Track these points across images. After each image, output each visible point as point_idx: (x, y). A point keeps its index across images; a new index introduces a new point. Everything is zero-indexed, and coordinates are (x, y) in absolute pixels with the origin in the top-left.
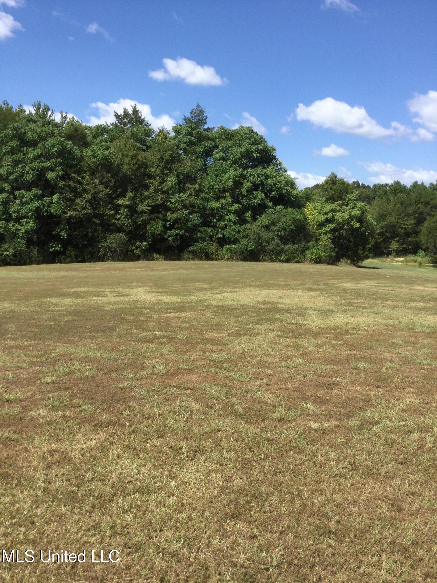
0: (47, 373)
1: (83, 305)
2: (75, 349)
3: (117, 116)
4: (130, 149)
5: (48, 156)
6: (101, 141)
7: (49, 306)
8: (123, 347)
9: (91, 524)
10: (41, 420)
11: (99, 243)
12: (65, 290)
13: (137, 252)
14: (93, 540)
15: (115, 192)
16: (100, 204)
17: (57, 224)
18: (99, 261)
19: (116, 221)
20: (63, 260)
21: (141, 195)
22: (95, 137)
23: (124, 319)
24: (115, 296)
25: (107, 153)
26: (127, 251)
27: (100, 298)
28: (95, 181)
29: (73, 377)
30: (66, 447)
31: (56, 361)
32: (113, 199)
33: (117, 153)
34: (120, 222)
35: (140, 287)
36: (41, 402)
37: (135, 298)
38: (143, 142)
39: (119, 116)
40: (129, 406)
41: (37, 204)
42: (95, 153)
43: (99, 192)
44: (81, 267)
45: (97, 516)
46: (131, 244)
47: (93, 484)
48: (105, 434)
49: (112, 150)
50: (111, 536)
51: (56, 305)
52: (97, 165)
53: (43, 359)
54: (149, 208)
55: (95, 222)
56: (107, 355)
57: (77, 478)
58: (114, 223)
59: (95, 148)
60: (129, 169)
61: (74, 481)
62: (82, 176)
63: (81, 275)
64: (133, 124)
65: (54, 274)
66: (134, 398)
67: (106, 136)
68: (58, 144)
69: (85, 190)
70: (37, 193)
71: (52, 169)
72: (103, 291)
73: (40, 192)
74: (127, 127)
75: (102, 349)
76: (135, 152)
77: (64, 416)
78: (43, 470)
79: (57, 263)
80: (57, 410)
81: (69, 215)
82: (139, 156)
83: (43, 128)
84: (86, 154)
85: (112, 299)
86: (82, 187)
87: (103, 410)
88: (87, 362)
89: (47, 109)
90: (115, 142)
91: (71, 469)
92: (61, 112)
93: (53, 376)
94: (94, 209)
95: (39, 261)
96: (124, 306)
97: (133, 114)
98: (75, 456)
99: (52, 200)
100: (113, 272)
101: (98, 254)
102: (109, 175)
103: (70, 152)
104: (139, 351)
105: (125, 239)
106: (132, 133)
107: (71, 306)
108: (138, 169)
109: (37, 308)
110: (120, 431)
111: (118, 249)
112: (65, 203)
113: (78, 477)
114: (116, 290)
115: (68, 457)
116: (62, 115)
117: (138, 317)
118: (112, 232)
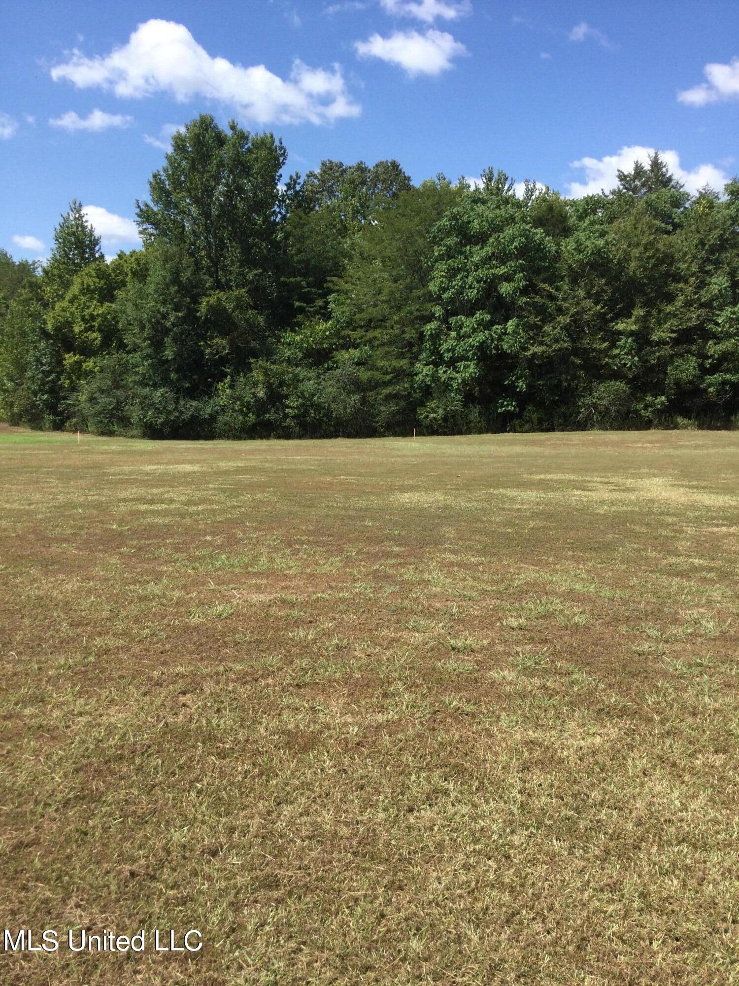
0: (510, 611)
1: (557, 504)
2: (551, 575)
3: (622, 177)
4: (643, 233)
5: (502, 257)
6: (593, 223)
7: (504, 503)
8: (634, 581)
9: (606, 880)
10: (508, 688)
11: (579, 399)
12: (525, 476)
13: (647, 414)
14: (611, 909)
15: (611, 309)
16: (583, 331)
17: (512, 368)
18: (577, 430)
19: (610, 361)
20: (518, 428)
21: (660, 311)
22: (581, 218)
23: (632, 531)
24: (611, 491)
25: (601, 242)
26: (628, 412)
27: (586, 493)
28: (577, 293)
29: (553, 623)
30: (553, 739)
31: (522, 593)
32: (608, 321)
33: (618, 242)
34: (617, 361)
35: (654, 476)
36: (505, 658)
37: (648, 496)
38: (666, 217)
39: (626, 177)
40: (655, 686)
41: (482, 336)
42: (581, 244)
43: (584, 311)
44: (548, 440)
45: (613, 869)
46: (636, 399)
47: (604, 812)
48: (616, 729)
49: (610, 237)
50: (641, 910)
51: (513, 500)
52: (583, 265)
53: (502, 587)
54: (673, 335)
55: (573, 363)
56: (606, 592)
57: (574, 796)
58: (607, 364)
59: (582, 236)
60: (640, 267)
61: (569, 799)
62: (557, 286)
63: (547, 451)
64: (650, 189)
65: (506, 450)
66: (665, 674)
67: (600, 214)
68: (521, 236)
69: (560, 310)
70: (483, 319)
71: (508, 278)
72: (589, 482)
73: (487, 317)
74: (639, 195)
75: (596, 580)
76: (652, 237)
77: (544, 687)
78: (518, 772)
79: (508, 432)
80: (532, 676)
81: (531, 352)
82: (658, 242)
83: (498, 211)
84: (566, 247)
85: (606, 496)
86: (556, 305)
87: (610, 686)
88: (573, 600)
89: (503, 179)
90: (616, 223)
91: (563, 779)
92: (527, 181)
93: (520, 617)
94: (574, 341)
95: (481, 428)
96: (630, 509)
97: (652, 171)
98: (568, 757)
99: (506, 329)
100: (602, 449)
101: (576, 417)
102: (603, 281)
103: (539, 247)
104: (664, 590)
105: (625, 392)
106: (649, 204)
107: (538, 504)
108: (655, 266)
109: (485, 504)
110: (643, 728)
111: (613, 409)
112: (526, 332)
113: (576, 795)
114: (612, 480)
115: (556, 758)
116: (527, 186)
117: (657, 529)
118: (602, 378)
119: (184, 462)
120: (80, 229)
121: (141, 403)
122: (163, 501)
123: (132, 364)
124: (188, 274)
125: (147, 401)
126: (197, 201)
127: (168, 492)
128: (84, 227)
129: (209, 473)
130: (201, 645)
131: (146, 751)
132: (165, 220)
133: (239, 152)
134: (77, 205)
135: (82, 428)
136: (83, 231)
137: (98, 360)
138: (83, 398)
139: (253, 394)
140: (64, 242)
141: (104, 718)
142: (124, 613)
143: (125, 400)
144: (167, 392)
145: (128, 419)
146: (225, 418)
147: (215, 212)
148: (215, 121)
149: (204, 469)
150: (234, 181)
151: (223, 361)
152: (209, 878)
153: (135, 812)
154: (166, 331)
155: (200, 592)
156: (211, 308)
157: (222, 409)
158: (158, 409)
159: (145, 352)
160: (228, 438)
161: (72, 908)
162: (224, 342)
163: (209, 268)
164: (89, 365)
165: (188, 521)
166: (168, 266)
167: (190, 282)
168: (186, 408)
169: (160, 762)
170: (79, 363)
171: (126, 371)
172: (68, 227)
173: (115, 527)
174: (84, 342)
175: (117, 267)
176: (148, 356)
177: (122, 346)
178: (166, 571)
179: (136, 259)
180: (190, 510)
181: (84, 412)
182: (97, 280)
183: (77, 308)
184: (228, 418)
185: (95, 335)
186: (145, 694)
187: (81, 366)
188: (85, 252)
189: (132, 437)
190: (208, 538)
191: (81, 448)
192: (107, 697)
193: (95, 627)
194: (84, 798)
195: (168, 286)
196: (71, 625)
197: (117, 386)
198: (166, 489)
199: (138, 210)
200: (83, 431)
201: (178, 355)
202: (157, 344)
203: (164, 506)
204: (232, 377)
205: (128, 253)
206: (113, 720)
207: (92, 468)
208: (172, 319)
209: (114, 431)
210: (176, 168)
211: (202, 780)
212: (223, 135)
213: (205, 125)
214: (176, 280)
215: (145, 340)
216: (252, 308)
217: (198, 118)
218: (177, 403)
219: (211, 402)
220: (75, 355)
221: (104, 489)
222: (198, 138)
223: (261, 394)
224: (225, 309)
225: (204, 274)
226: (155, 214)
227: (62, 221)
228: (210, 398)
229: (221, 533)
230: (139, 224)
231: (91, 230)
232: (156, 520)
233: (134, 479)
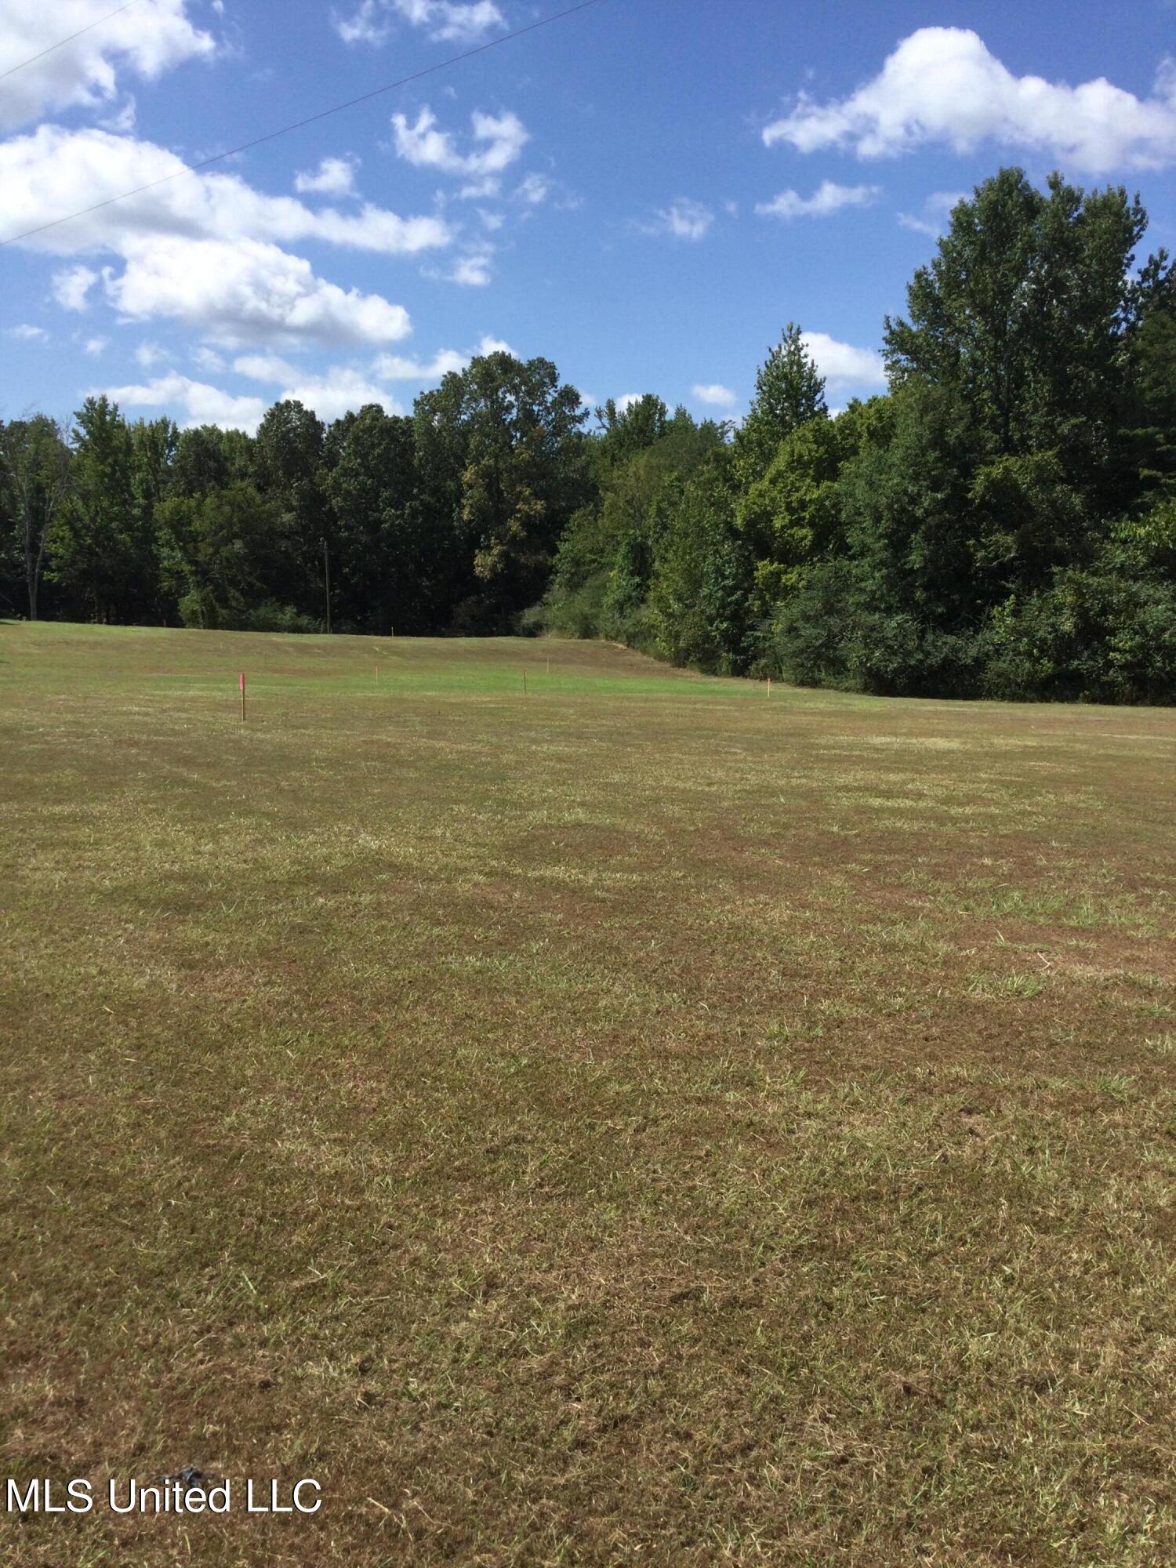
119: (932, 734)
120: (795, 368)
121: (865, 637)
122: (906, 795)
123: (856, 576)
124: (959, 430)
125: (875, 635)
126: (983, 311)
127: (913, 780)
128: (801, 366)
129: (977, 753)
130: (991, 1037)
131: (915, 1194)
132: (929, 345)
133: (1061, 224)
134: (794, 331)
135: (772, 674)
136: (799, 371)
137: (805, 570)
138: (778, 627)
139: (1053, 625)
140: (770, 390)
141: (846, 1129)
142: (861, 967)
143: (841, 632)
144: (907, 621)
145: (843, 663)
146: (1001, 664)
147: (1012, 327)
148: (1025, 178)
149: (969, 746)
150: (1049, 273)
151: (1005, 570)
152: (1033, 1427)
153: (904, 1290)
154: (915, 524)
155: (981, 949)
156: (992, 485)
157: (997, 651)
158: (891, 647)
159: (877, 557)
160: (1003, 698)
161: (815, 1420)
162: (1010, 539)
163: (993, 419)
164: (791, 578)
165: (949, 829)
166: (927, 419)
167: (961, 443)
168: (935, 647)
169: (940, 1217)
170: (777, 575)
171: (846, 588)
172: (777, 367)
173: (835, 829)
174: (788, 542)
175: (847, 425)
176: (883, 563)
177: (843, 548)
178: (922, 908)
179: (878, 411)
180: (953, 812)
181: (779, 649)
182: (815, 447)
183: (781, 492)
184: (1004, 666)
185: (804, 531)
186: (906, 1101)
187: (780, 579)
188: (799, 405)
189: (847, 690)
190: (987, 861)
191: (775, 704)
192: (846, 1097)
193: (818, 982)
194: (823, 1249)
195: (923, 451)
196: (784, 975)
197: (830, 610)
198: (909, 775)
199: (886, 333)
200: (775, 679)
201: (928, 561)
202: (898, 544)
203: (909, 803)
204: (1018, 597)
205: (864, 402)
206: (859, 1134)
207: (792, 735)
208: (926, 504)
209: (820, 680)
210: (954, 260)
211: (1010, 1261)
212: (1037, 200)
213: (1010, 184)
214: (938, 440)
215: (881, 536)
216: (1063, 481)
217: (996, 175)
218: (922, 638)
219: (979, 637)
220: (772, 563)
221: (812, 769)
222: (995, 209)
223: (1067, 626)
224: (1015, 486)
225: (986, 428)
226: (913, 336)
227: (769, 357)
228: (976, 632)
229: (1009, 853)
230: (886, 355)
231: (812, 370)
232: (899, 824)
233: (857, 757)
